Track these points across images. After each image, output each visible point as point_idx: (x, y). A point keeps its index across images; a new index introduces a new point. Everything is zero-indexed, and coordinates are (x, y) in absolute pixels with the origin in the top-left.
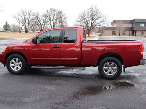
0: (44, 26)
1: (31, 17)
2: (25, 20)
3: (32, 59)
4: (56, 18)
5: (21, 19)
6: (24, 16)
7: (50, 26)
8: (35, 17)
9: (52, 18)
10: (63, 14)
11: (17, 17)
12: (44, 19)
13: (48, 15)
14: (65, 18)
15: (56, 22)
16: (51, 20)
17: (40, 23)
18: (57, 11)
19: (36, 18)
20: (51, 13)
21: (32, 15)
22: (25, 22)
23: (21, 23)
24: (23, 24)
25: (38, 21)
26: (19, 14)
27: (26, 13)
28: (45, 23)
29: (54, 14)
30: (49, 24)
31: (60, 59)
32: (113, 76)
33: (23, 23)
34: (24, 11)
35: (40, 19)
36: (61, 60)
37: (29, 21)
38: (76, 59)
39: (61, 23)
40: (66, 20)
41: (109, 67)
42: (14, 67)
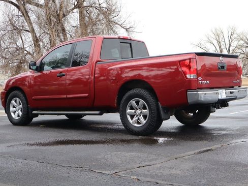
1: (234, 44)
8: (242, 42)
11: (203, 47)
19: (245, 44)
21: (235, 40)
27: (222, 36)
31: (65, 96)
32: (143, 128)
36: (67, 98)
38: (87, 95)
41: (137, 109)
42: (14, 113)
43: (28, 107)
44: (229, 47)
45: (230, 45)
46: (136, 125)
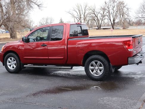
0: (102, 21)
1: (87, 12)
2: (80, 16)
3: (24, 57)
4: (116, 11)
5: (76, 14)
6: (79, 11)
7: (109, 20)
9: (111, 11)
10: (125, 5)
11: (71, 13)
12: (102, 12)
13: (106, 8)
14: (128, 9)
15: (116, 15)
16: (111, 13)
17: (97, 18)
18: (118, 2)
19: (92, 12)
20: (110, 4)
21: (87, 10)
22: (81, 18)
23: (76, 19)
24: (78, 21)
25: (95, 15)
26: (73, 9)
27: (81, 8)
28: (103, 17)
29: (113, 5)
30: (108, 18)
31: (47, 58)
32: (100, 77)
33: (78, 19)
34: (79, 6)
35: (98, 13)
36: (49, 59)
37: (84, 16)
38: (62, 58)
39: (123, 16)
40: (129, 12)
41: (95, 66)
42: (10, 66)
43: (20, 63)
44: (85, 13)
45: (85, 12)
46: (95, 75)
